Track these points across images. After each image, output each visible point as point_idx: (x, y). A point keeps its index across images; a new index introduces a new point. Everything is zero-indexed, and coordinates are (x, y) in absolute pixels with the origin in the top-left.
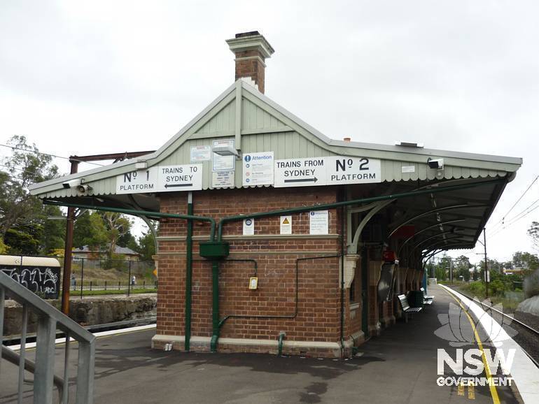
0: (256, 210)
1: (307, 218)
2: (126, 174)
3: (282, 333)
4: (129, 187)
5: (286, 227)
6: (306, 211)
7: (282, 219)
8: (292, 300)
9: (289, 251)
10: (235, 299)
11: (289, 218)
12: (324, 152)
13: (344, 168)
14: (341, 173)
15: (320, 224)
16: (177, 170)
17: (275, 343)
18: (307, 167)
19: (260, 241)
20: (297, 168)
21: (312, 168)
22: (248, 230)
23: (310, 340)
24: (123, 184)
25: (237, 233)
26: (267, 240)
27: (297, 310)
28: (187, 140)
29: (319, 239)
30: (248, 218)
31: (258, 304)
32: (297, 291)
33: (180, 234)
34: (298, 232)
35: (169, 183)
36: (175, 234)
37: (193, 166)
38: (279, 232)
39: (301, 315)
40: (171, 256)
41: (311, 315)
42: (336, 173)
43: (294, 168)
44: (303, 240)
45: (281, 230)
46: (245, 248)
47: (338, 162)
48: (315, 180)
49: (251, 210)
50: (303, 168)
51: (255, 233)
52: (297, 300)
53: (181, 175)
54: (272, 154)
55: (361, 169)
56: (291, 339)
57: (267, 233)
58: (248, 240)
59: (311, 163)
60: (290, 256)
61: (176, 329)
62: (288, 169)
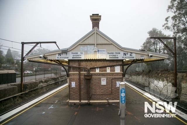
0: (100, 65)
1: (114, 68)
2: (59, 54)
3: (107, 98)
4: (60, 58)
5: (108, 70)
6: (114, 66)
7: (107, 68)
8: (110, 90)
9: (109, 77)
10: (94, 90)
11: (109, 68)
12: (120, 50)
13: (126, 55)
14: (125, 56)
15: (118, 69)
16: (76, 53)
17: (106, 101)
18: (116, 54)
19: (101, 74)
20: (113, 54)
21: (117, 54)
22: (98, 71)
23: (115, 100)
24: (58, 57)
25: (94, 72)
26: (103, 74)
27: (112, 92)
28: (79, 44)
29: (118, 74)
30: (97, 68)
31: (101, 91)
32: (112, 87)
33: (76, 72)
34: (112, 71)
35: (74, 57)
36: (75, 72)
37: (81, 52)
38: (106, 71)
39: (113, 93)
40: (74, 78)
41: (116, 93)
42: (123, 56)
43: (112, 54)
44: (113, 74)
45: (107, 71)
46: (97, 76)
47: (124, 53)
48: (118, 58)
49: (98, 65)
50: (114, 54)
51: (100, 72)
52: (112, 90)
53: (78, 55)
54: (105, 50)
55: (130, 55)
56: (110, 100)
57: (103, 71)
58: (98, 74)
59: (117, 53)
60: (110, 78)
61: (76, 99)
62: (110, 54)
